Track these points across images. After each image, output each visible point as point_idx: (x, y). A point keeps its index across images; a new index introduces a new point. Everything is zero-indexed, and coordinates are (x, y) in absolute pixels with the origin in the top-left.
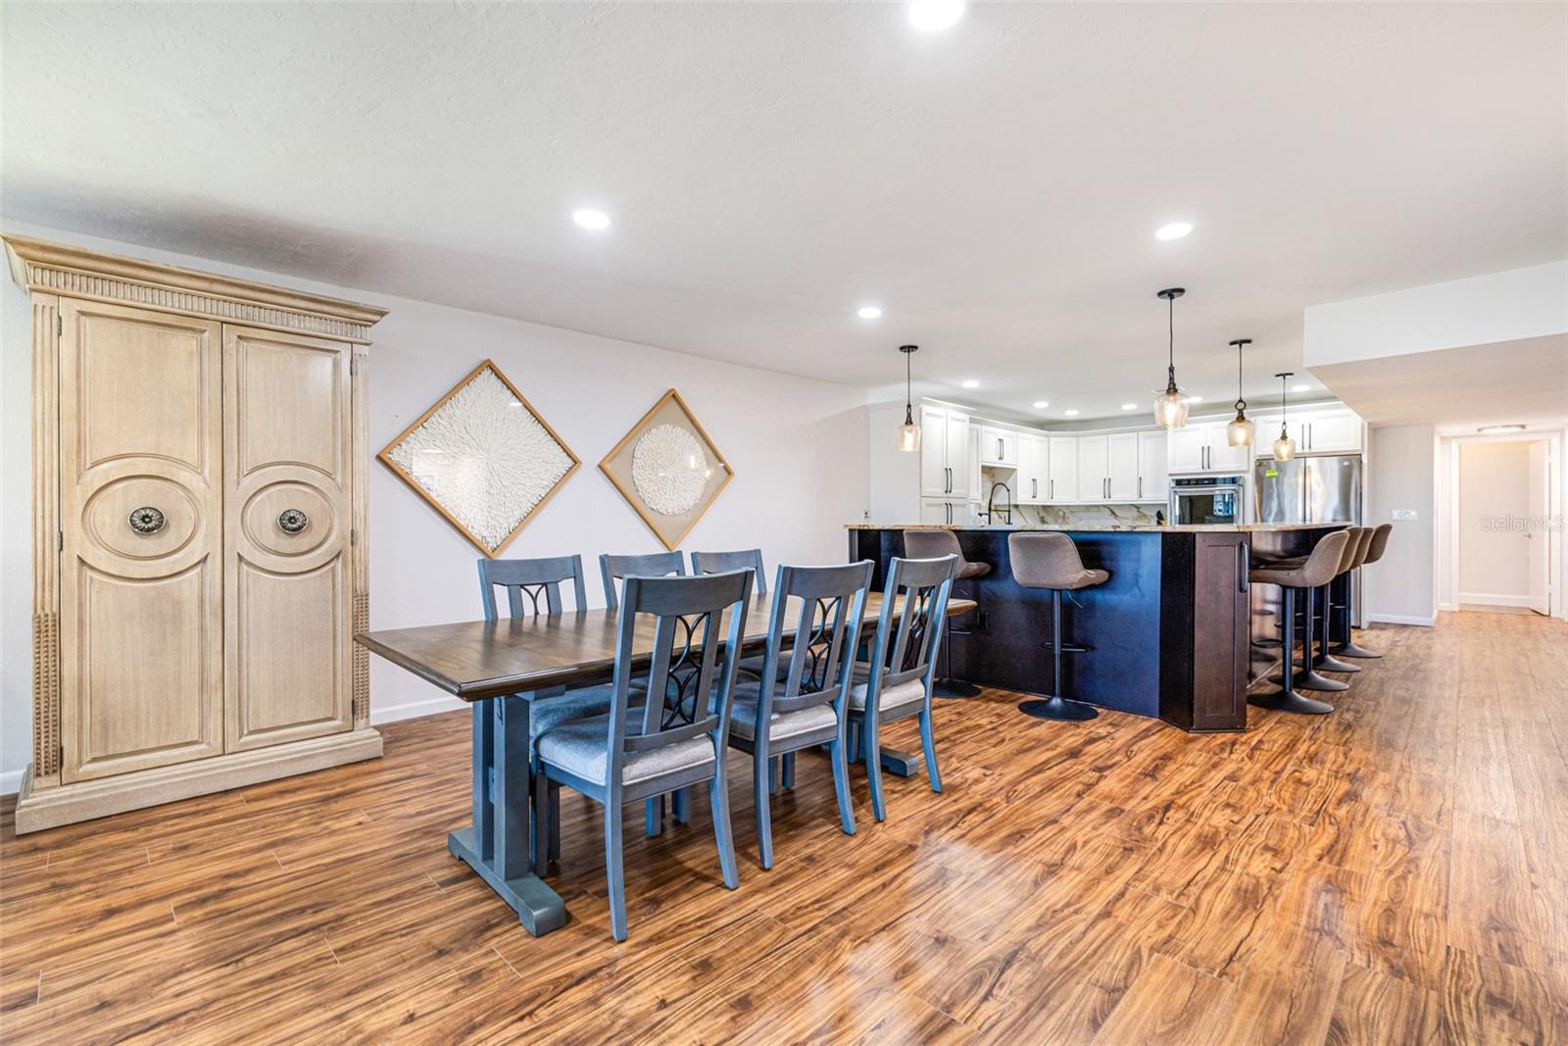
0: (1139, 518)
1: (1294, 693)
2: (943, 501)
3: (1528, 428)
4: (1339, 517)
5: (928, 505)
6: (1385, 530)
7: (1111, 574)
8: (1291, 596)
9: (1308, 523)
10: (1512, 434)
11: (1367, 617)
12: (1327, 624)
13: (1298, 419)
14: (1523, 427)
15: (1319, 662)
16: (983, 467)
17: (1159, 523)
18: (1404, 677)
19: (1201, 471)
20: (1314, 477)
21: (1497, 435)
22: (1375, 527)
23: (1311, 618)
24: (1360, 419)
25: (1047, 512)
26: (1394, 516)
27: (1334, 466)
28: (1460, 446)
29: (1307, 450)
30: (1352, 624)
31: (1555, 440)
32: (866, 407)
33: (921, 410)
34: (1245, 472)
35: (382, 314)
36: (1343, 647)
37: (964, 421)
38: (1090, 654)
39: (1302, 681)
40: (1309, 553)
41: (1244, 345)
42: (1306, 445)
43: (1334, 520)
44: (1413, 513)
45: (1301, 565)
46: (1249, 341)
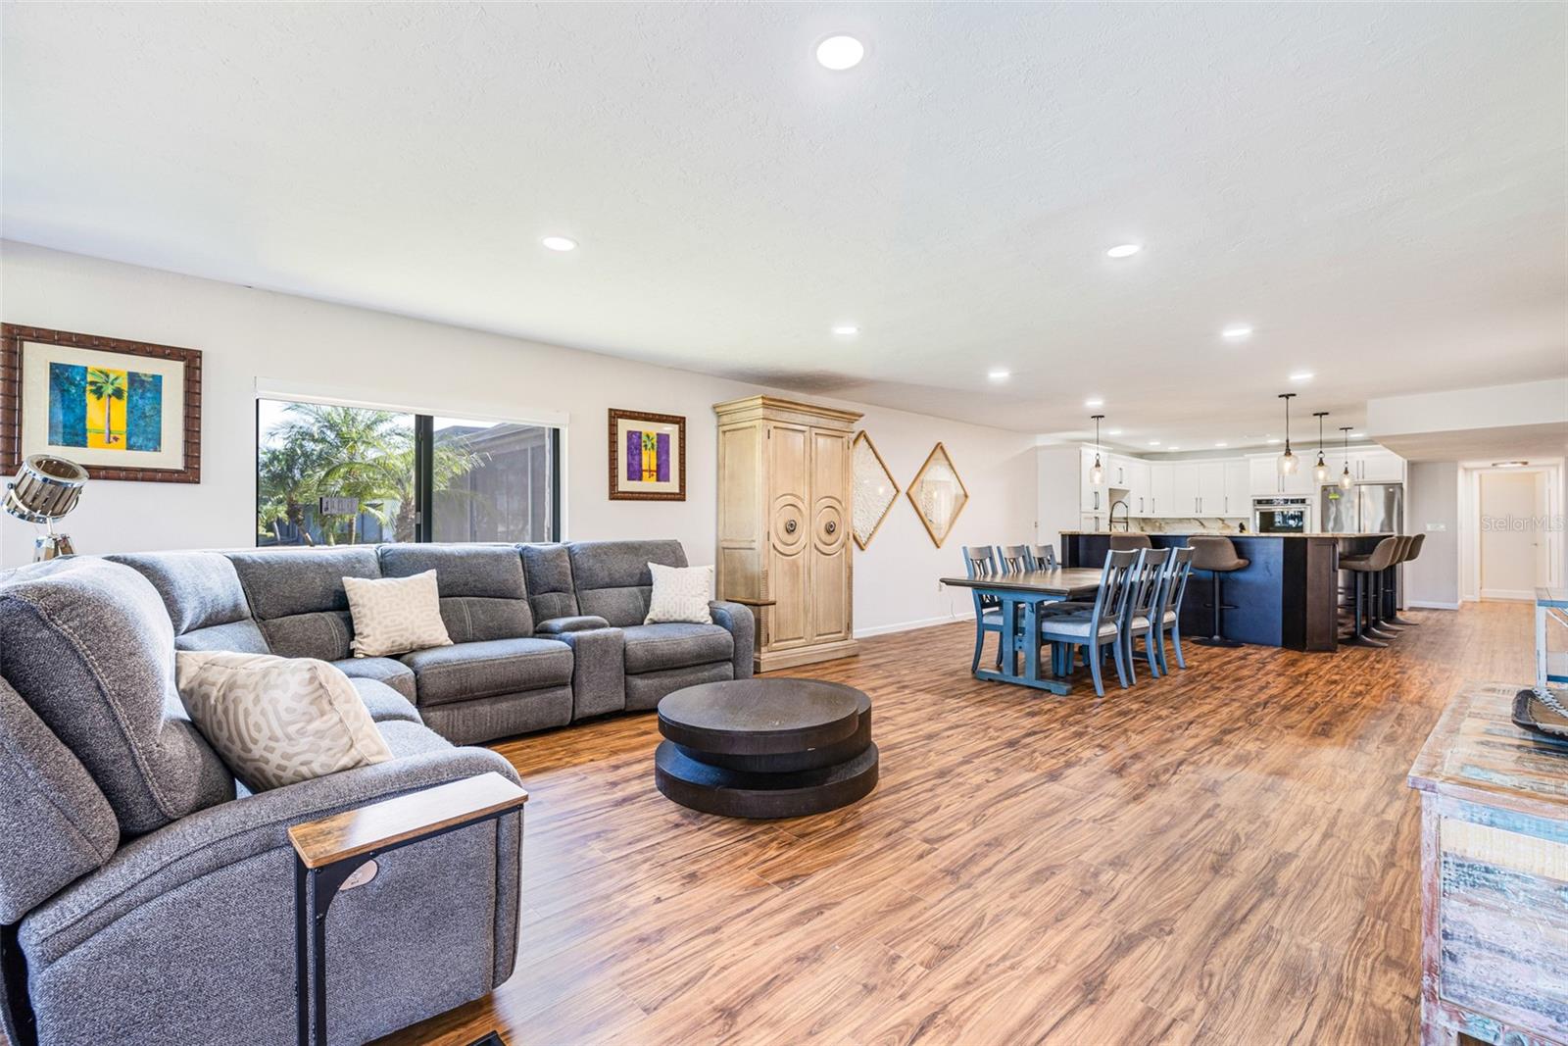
0: (1223, 528)
1: (1363, 637)
2: (1093, 515)
4: (1386, 529)
5: (1086, 518)
6: (1420, 538)
7: (1250, 562)
8: (1360, 578)
9: (1362, 532)
11: (1408, 603)
12: (1381, 601)
13: (1356, 456)
15: (1376, 624)
17: (1241, 532)
18: (1433, 633)
20: (1367, 501)
22: (1413, 535)
23: (1372, 596)
24: (1401, 458)
26: (1428, 528)
27: (1380, 492)
29: (1361, 480)
30: (1398, 607)
32: (1036, 448)
33: (1080, 452)
34: (1311, 494)
35: (862, 416)
36: (1390, 617)
38: (1235, 611)
39: (1366, 631)
40: (1371, 553)
42: (1361, 476)
43: (1381, 531)
44: (1442, 527)
45: (1367, 558)
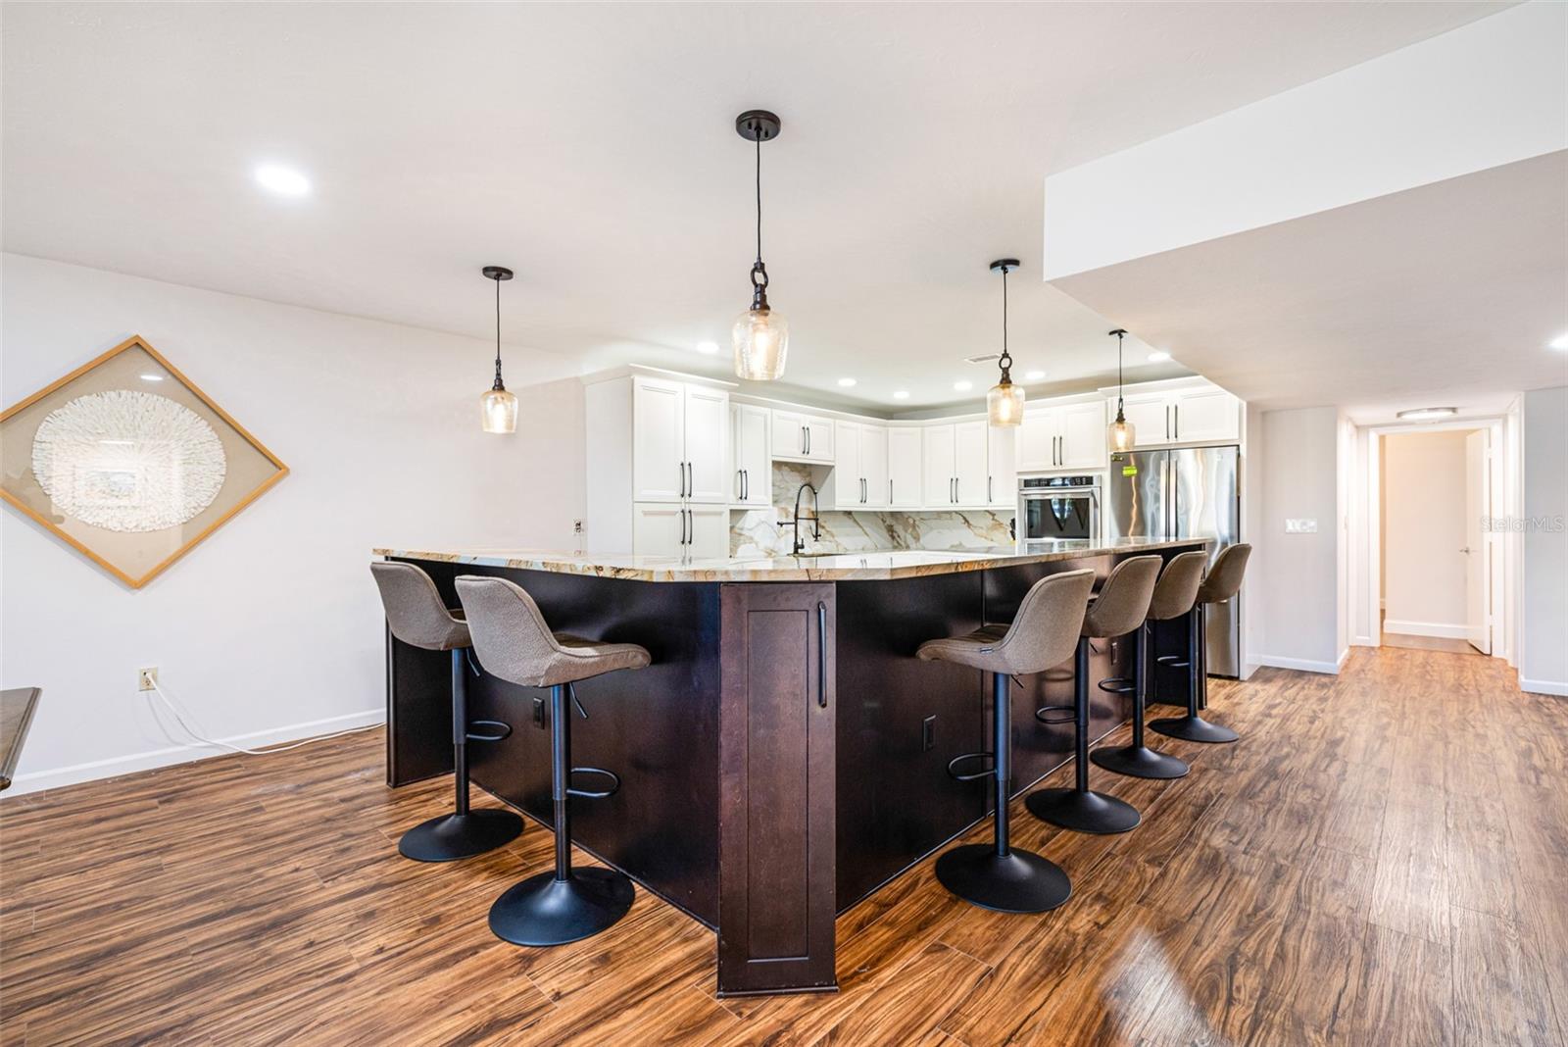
3: (1461, 413)
10: (1442, 421)
14: (1454, 410)
16: (773, 462)
19: (1053, 468)
21: (1424, 423)
25: (897, 519)
28: (1382, 438)
31: (1497, 429)
37: (719, 400)
41: (1009, 267)
46: (1016, 262)
